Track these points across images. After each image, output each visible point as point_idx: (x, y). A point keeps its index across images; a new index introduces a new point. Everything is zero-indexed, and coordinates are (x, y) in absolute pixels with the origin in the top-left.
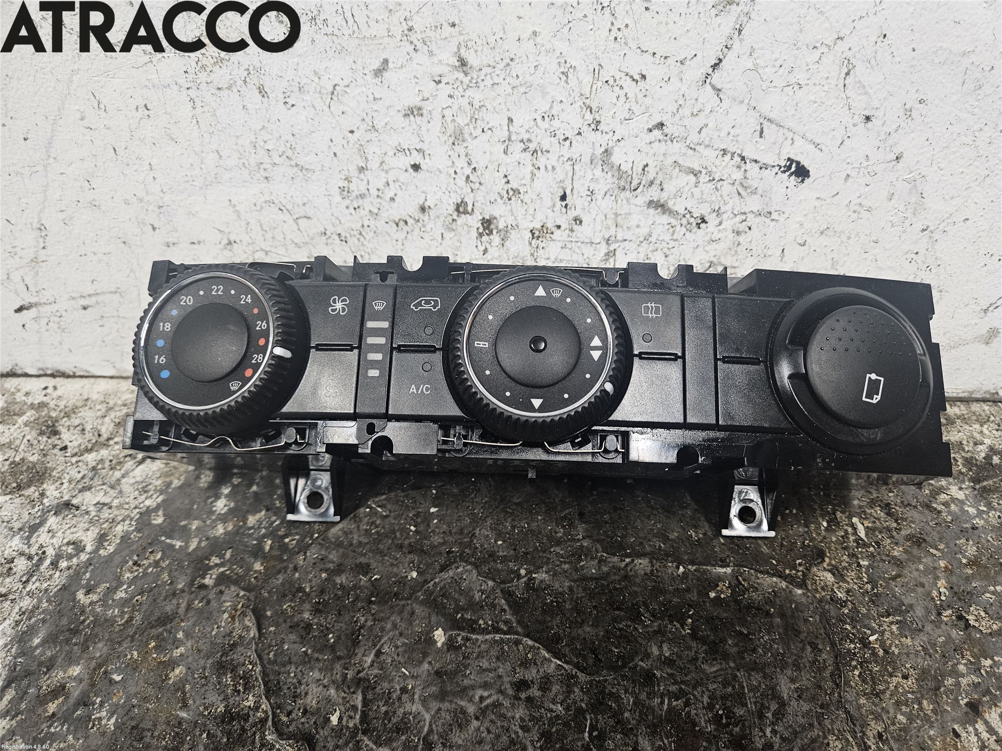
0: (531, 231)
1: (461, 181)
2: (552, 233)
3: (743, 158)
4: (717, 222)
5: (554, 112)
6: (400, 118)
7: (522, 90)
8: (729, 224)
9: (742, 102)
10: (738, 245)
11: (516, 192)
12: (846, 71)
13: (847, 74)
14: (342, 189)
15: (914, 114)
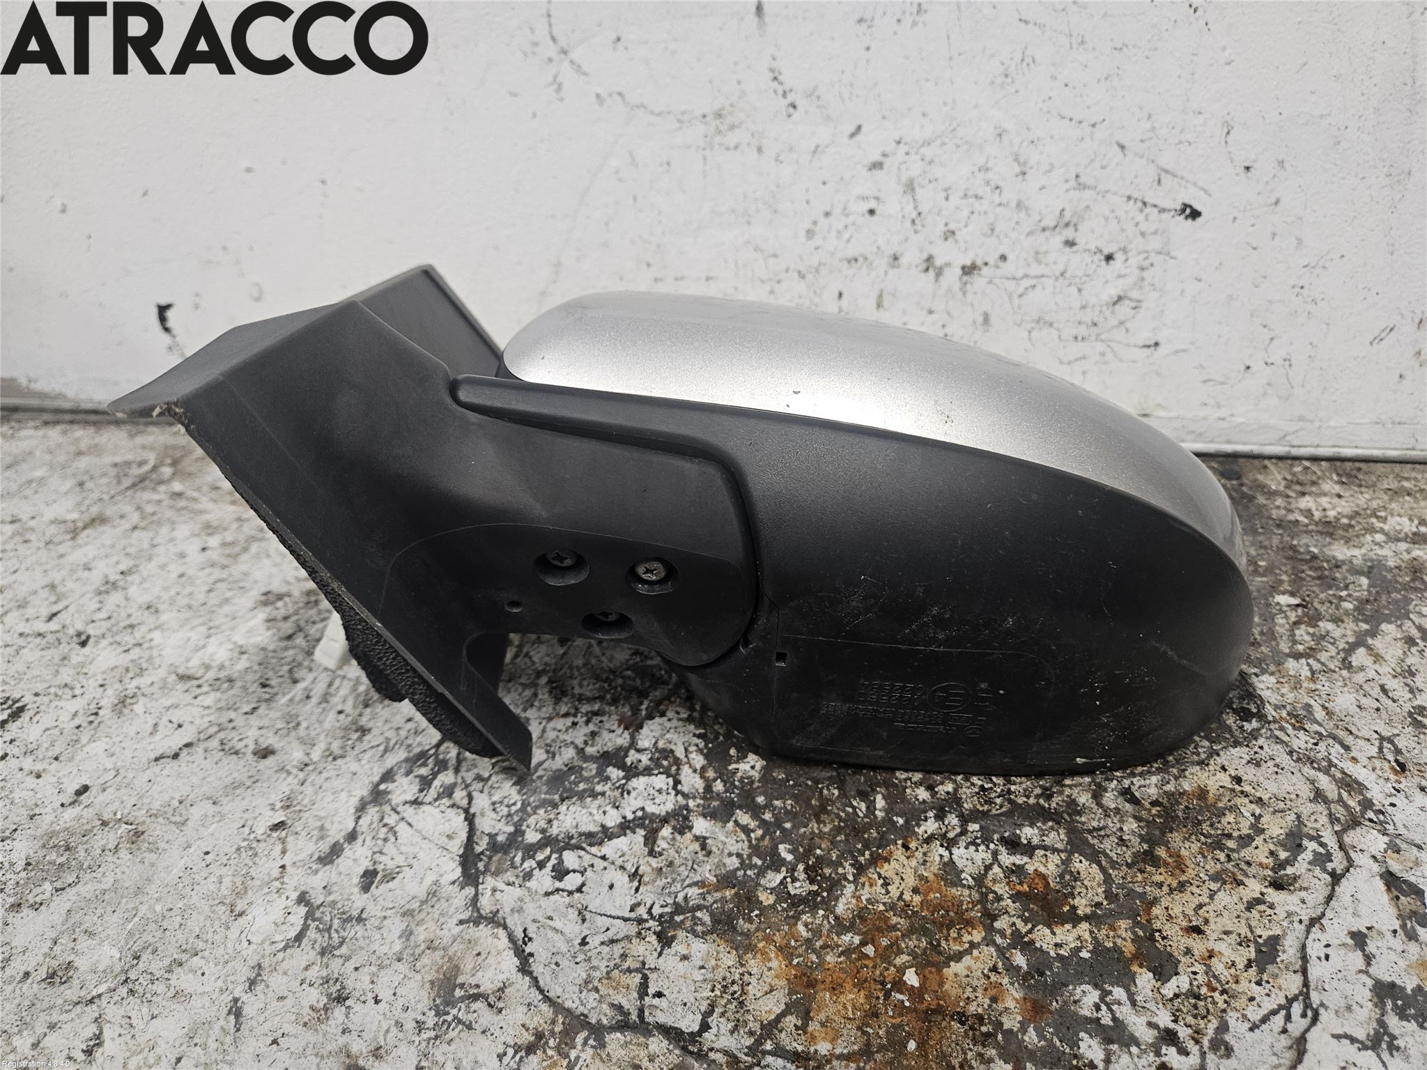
0: (963, 268)
1: (908, 224)
2: (980, 269)
3: (1145, 204)
4: (1124, 258)
5: (989, 165)
6: (864, 171)
7: (965, 147)
8: (1134, 261)
9: (1142, 157)
10: (1143, 279)
11: (953, 233)
12: (1226, 131)
13: (1228, 133)
14: (808, 231)
15: (1286, 165)
